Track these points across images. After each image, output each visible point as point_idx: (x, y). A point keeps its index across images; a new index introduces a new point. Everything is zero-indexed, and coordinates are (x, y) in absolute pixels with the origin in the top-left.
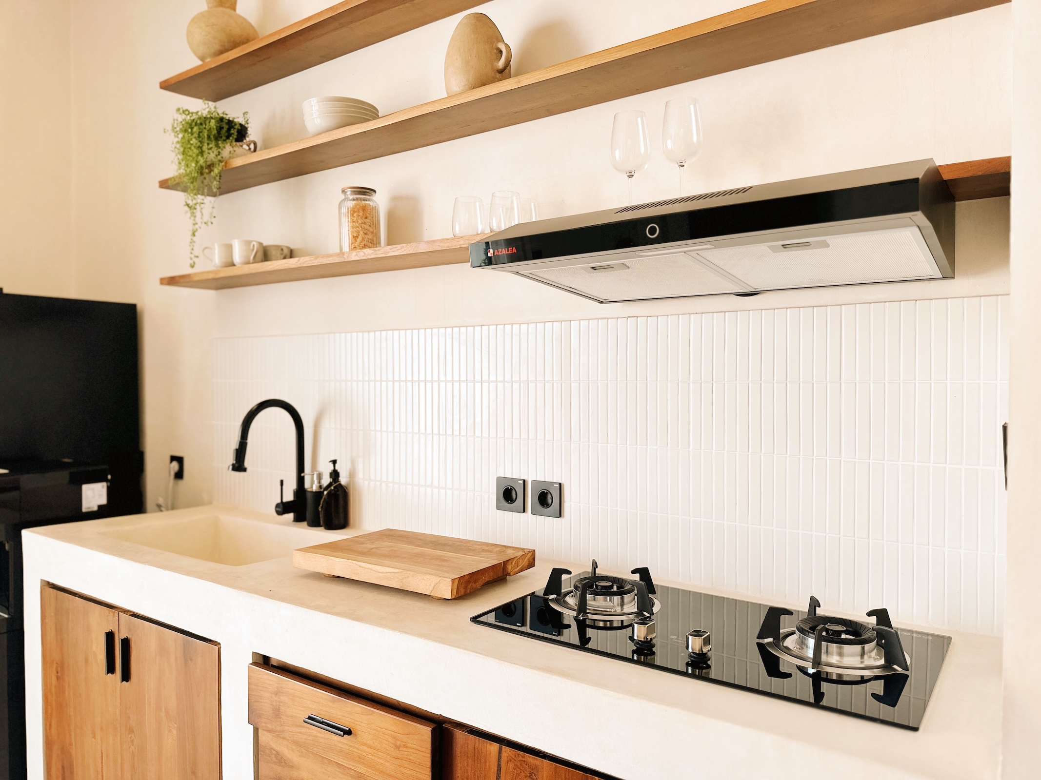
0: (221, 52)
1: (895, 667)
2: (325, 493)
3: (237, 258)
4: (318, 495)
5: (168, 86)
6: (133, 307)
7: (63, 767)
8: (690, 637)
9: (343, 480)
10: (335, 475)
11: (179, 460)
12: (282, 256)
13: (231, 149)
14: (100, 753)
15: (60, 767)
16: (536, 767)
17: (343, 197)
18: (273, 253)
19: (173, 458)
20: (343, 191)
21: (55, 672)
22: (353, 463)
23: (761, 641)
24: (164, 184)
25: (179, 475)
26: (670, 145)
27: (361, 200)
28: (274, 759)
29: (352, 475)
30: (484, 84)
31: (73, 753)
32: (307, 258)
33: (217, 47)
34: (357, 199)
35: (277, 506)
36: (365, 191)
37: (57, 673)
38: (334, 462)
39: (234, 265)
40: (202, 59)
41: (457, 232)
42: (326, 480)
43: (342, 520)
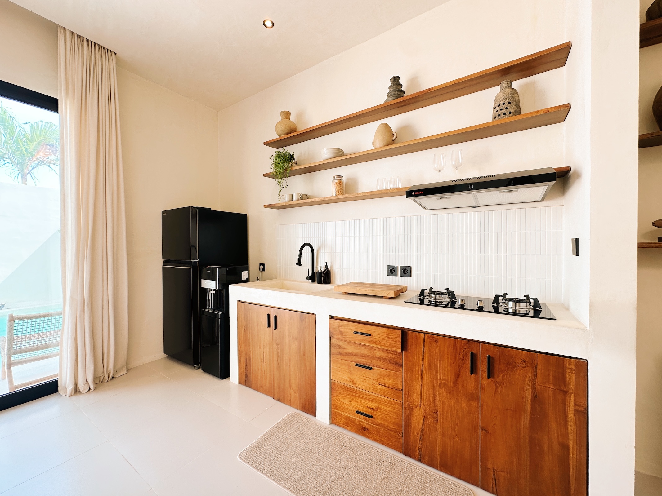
0: (288, 134)
1: (537, 308)
2: (324, 273)
3: (294, 199)
4: (321, 273)
5: (266, 144)
6: (246, 215)
7: (246, 360)
8: (478, 302)
9: (329, 268)
10: (327, 267)
11: (264, 265)
12: (307, 198)
13: (292, 164)
14: (263, 353)
15: (245, 360)
16: (438, 339)
17: (333, 179)
18: (304, 197)
19: (261, 265)
20: (334, 177)
21: (243, 329)
22: (332, 263)
23: (493, 305)
24: (265, 175)
25: (263, 270)
26: (454, 163)
27: (339, 179)
28: (338, 347)
29: (331, 267)
30: (388, 145)
31: (251, 354)
32: (312, 199)
33: (286, 132)
34: (338, 179)
35: (307, 277)
36: (340, 177)
37: (244, 329)
38: (326, 263)
39: (293, 201)
40: (280, 136)
41: (379, 189)
42: (323, 270)
43: (329, 281)
